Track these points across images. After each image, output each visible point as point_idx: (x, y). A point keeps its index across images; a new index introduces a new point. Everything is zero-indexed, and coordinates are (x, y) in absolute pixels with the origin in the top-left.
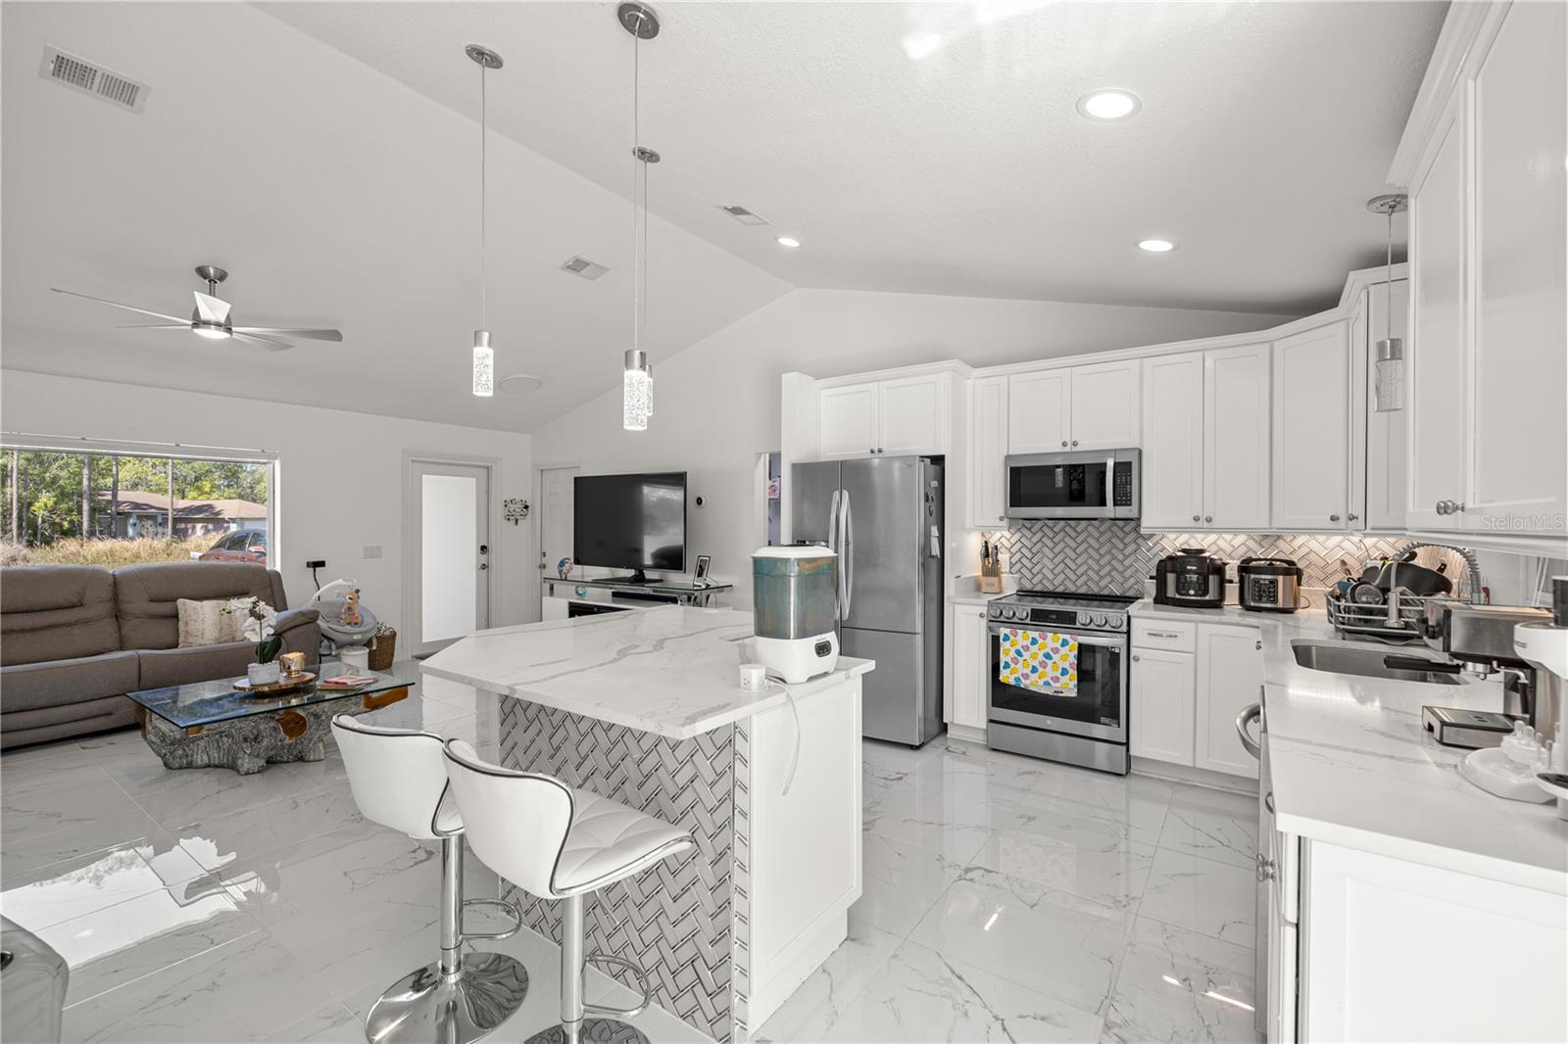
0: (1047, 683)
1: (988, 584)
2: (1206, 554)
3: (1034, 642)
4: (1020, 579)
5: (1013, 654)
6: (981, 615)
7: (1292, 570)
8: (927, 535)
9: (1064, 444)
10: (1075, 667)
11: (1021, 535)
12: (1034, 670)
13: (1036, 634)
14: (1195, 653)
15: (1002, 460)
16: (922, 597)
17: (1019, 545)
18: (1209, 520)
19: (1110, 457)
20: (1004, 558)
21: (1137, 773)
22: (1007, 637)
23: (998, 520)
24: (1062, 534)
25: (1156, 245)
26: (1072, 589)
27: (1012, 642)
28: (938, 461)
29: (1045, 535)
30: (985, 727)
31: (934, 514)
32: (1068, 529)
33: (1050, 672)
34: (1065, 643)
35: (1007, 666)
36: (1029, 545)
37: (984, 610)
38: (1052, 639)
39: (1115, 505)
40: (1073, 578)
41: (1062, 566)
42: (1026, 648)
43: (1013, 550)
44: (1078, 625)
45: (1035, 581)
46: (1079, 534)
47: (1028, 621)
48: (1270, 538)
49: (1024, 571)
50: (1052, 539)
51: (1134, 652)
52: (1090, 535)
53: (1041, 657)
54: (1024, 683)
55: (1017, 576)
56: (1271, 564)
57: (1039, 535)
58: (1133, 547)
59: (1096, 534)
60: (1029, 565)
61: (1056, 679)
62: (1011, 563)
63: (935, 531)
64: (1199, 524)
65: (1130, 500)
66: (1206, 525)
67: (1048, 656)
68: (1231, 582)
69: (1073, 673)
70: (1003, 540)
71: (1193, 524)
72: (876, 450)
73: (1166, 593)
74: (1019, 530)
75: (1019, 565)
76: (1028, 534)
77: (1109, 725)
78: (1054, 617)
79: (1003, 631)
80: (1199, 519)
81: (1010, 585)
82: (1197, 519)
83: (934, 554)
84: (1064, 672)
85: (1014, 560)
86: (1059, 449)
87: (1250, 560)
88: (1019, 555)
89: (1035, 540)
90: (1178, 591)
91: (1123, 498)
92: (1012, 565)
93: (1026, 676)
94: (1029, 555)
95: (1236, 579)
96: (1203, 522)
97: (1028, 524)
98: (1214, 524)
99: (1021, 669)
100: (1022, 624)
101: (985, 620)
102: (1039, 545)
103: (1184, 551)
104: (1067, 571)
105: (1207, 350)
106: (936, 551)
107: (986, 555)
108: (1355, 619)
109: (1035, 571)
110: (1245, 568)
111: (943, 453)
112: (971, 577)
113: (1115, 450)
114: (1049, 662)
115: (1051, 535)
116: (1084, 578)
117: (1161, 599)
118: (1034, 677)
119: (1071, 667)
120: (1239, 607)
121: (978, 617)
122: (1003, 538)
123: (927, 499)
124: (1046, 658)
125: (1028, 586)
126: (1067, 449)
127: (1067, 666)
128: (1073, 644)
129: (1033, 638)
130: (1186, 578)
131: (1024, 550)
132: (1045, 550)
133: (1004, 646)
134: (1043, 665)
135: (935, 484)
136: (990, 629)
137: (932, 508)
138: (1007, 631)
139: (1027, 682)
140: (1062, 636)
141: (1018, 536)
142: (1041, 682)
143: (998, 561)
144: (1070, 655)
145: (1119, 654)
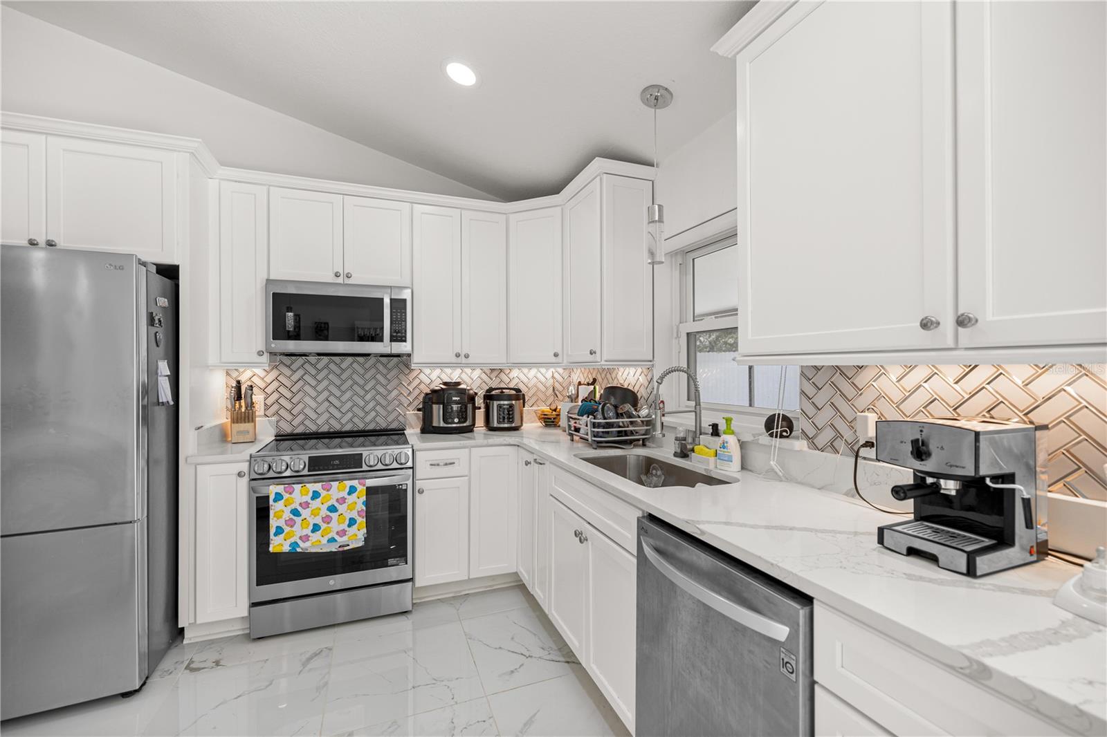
0: (332, 540)
1: (239, 432)
2: (462, 386)
3: (316, 495)
4: (278, 422)
5: (287, 515)
6: (240, 475)
7: (519, 395)
8: (152, 372)
9: (337, 275)
10: (364, 514)
11: (278, 373)
12: (316, 528)
13: (318, 487)
14: (469, 476)
15: (261, 283)
16: (143, 463)
17: (276, 384)
18: (467, 356)
19: (387, 293)
20: (258, 398)
21: (418, 601)
22: (279, 497)
23: (256, 355)
24: (325, 372)
25: (461, 74)
26: (337, 427)
27: (287, 500)
28: (170, 273)
29: (306, 372)
30: (246, 614)
31: (162, 344)
32: (332, 366)
33: (335, 526)
34: (352, 490)
35: (279, 531)
36: (288, 384)
37: (244, 467)
38: (338, 489)
39: (391, 341)
40: (338, 415)
41: (327, 404)
42: (306, 505)
43: (269, 390)
44: (365, 468)
45: (295, 423)
46: (343, 370)
47: (306, 472)
48: (497, 371)
49: (282, 412)
50: (314, 377)
51: (419, 484)
52: (355, 371)
53: (324, 512)
54: (304, 546)
55: (274, 419)
56: (502, 392)
57: (300, 372)
58: (395, 382)
59: (361, 371)
60: (289, 406)
61: (342, 533)
62: (265, 404)
63: (164, 368)
64: (459, 360)
65: (405, 337)
66: (464, 360)
67: (333, 509)
68: (480, 408)
69: (362, 521)
70: (255, 379)
71: (454, 360)
72: (42, 241)
73: (431, 422)
74: (276, 367)
75: (276, 407)
76: (287, 372)
77: (398, 565)
78: (337, 462)
79: (273, 490)
80: (460, 356)
81: (265, 431)
82: (458, 355)
83: (163, 399)
84: (352, 522)
85: (269, 402)
86: (330, 278)
87: (491, 390)
88: (275, 396)
89: (295, 377)
90: (445, 421)
91: (399, 335)
92: (267, 407)
93: (305, 538)
94: (289, 395)
95: (483, 406)
96: (462, 358)
97: (287, 360)
98: (470, 360)
99: (299, 530)
100: (298, 478)
101: (245, 480)
102: (301, 383)
103: (445, 384)
104: (332, 410)
105: (464, 209)
106: (166, 394)
107: (239, 397)
108: (603, 432)
109: (295, 412)
110: (489, 397)
111: (176, 263)
112: (216, 426)
113: (391, 287)
114: (334, 515)
115: (313, 372)
116: (350, 415)
117: (428, 429)
118: (315, 537)
119: (360, 516)
120: (484, 428)
121: (235, 477)
122: (257, 374)
123: (151, 320)
124: (331, 512)
125: (287, 429)
126: (340, 280)
127: (354, 515)
128: (361, 489)
129: (315, 492)
130: (452, 408)
131: (282, 390)
132: (307, 388)
133: (275, 508)
134: (327, 520)
135: (164, 302)
136: (252, 490)
137: (160, 336)
138: (280, 489)
139: (307, 544)
140: (349, 483)
141: (274, 374)
142: (324, 541)
143: (252, 403)
144: (358, 501)
145: (406, 490)
